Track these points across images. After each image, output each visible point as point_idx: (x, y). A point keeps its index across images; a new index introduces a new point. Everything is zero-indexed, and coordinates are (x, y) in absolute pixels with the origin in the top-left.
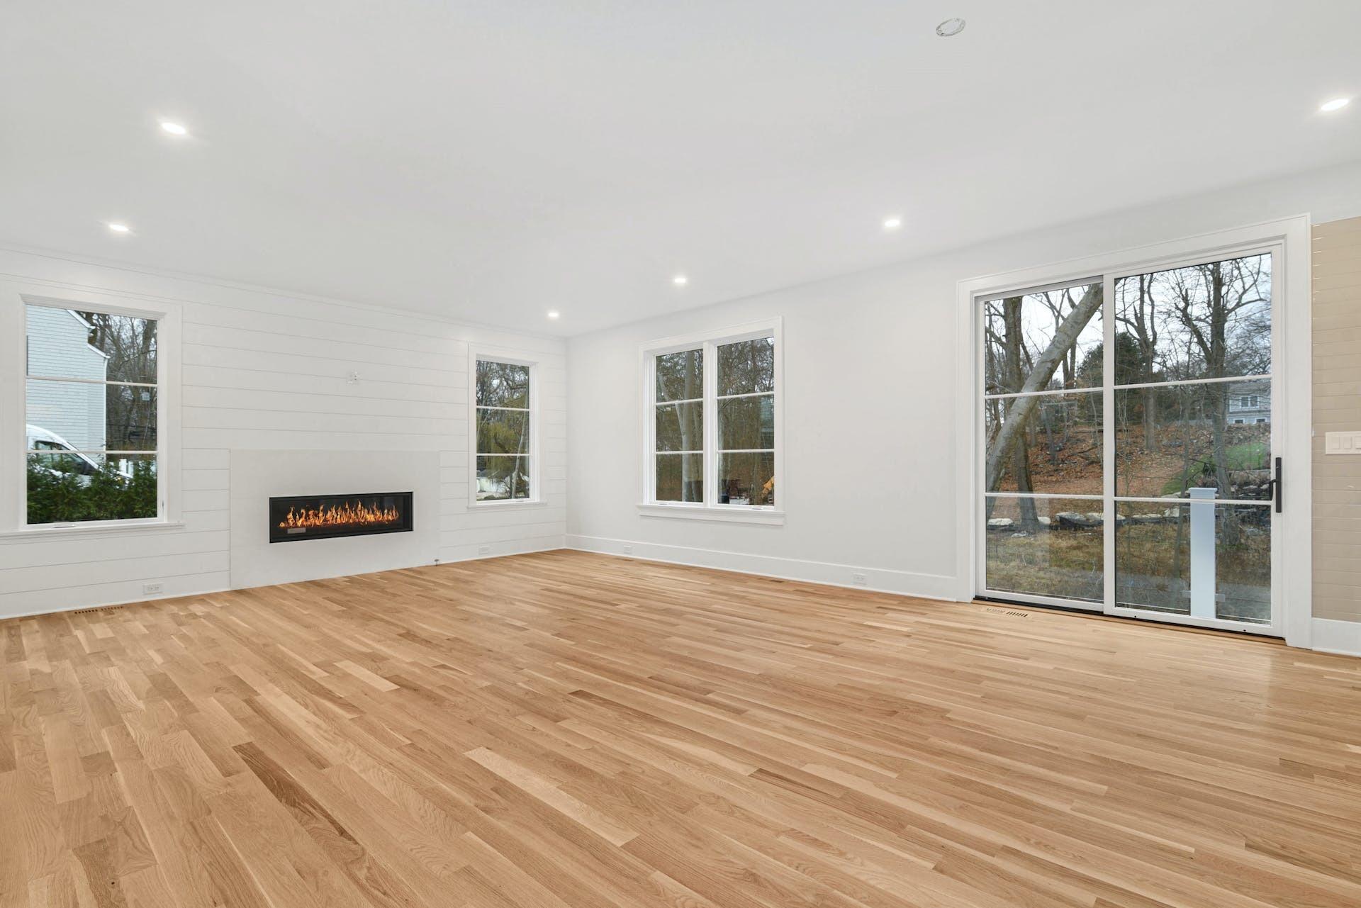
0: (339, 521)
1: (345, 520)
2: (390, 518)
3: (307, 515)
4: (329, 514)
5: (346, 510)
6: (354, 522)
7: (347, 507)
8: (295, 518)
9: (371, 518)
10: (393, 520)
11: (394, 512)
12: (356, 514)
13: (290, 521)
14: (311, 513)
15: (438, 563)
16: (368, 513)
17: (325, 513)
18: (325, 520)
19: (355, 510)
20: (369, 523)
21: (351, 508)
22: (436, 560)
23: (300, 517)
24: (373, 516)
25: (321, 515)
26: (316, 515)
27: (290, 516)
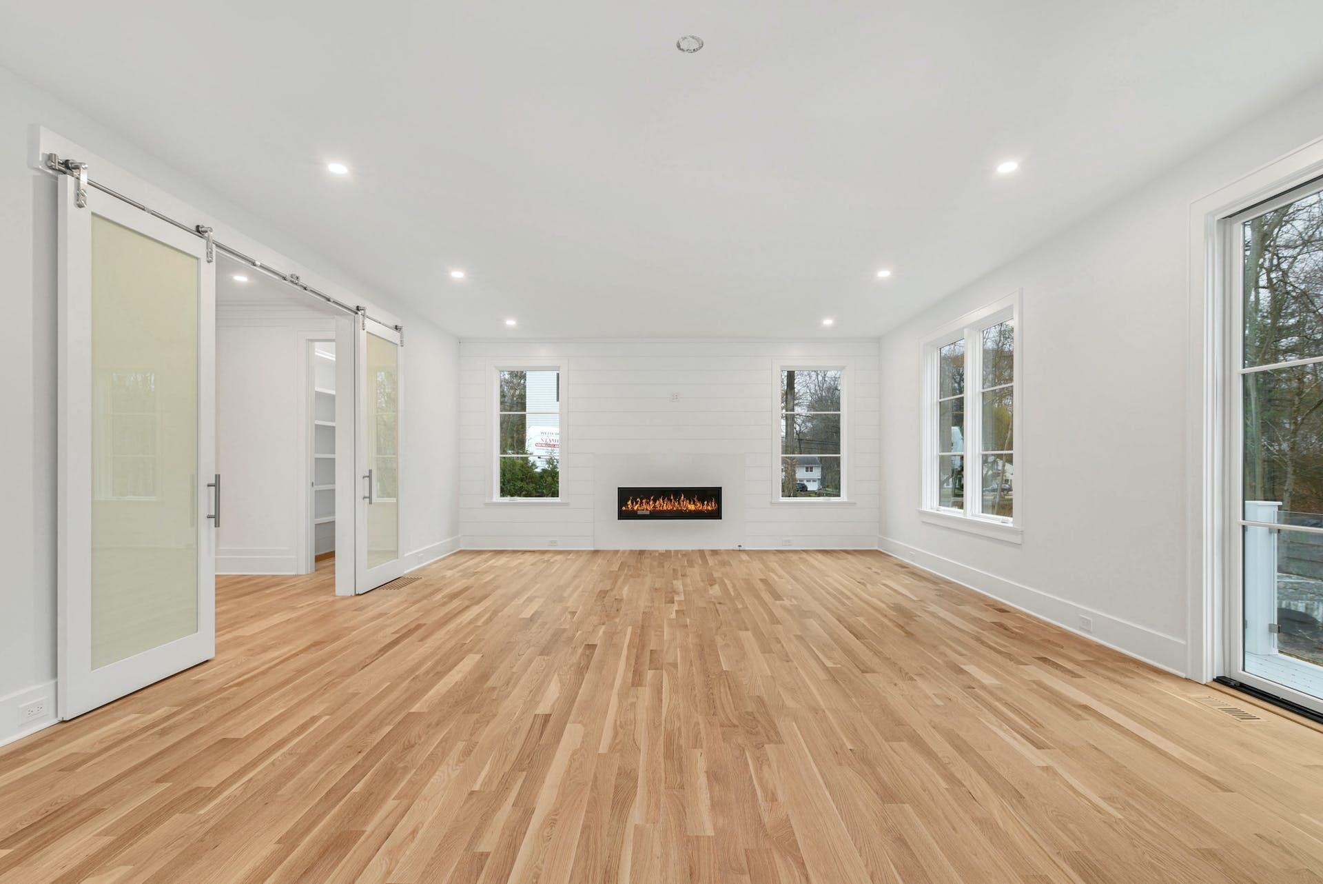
0: (665, 508)
1: (670, 508)
2: (709, 508)
3: (641, 503)
4: (658, 502)
5: (671, 500)
6: (677, 510)
7: (672, 498)
8: (632, 504)
9: (692, 507)
10: (712, 510)
11: (713, 503)
12: (679, 503)
13: (629, 506)
14: (644, 501)
15: (741, 548)
16: (690, 503)
17: (655, 501)
18: (654, 507)
19: (679, 501)
20: (690, 511)
21: (675, 499)
22: (740, 546)
23: (636, 504)
24: (693, 506)
25: (651, 503)
26: (648, 503)
27: (630, 502)
